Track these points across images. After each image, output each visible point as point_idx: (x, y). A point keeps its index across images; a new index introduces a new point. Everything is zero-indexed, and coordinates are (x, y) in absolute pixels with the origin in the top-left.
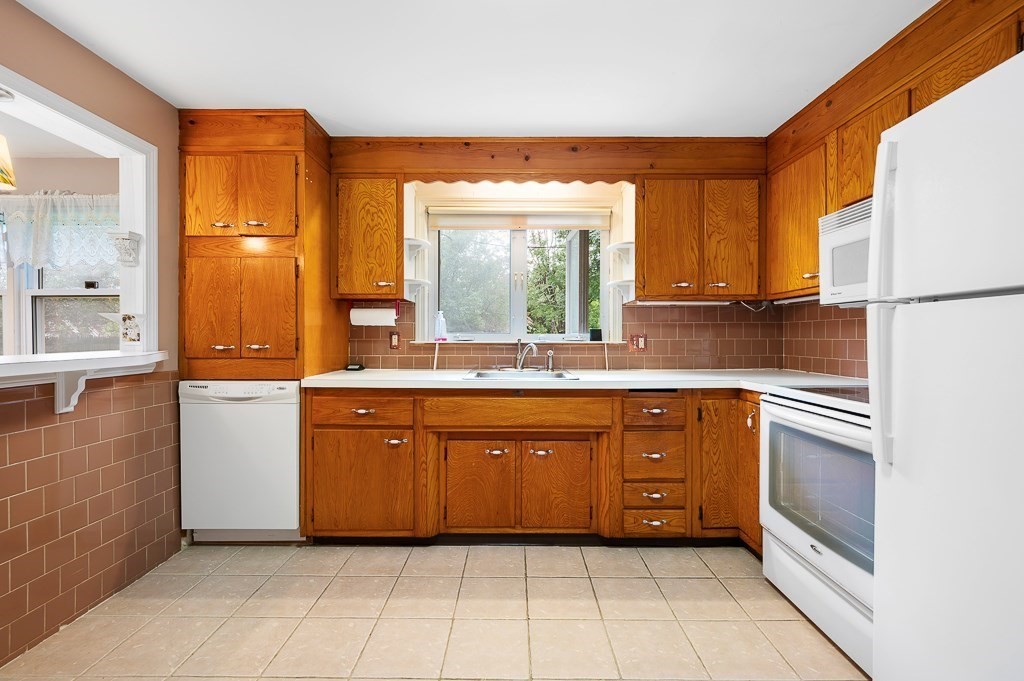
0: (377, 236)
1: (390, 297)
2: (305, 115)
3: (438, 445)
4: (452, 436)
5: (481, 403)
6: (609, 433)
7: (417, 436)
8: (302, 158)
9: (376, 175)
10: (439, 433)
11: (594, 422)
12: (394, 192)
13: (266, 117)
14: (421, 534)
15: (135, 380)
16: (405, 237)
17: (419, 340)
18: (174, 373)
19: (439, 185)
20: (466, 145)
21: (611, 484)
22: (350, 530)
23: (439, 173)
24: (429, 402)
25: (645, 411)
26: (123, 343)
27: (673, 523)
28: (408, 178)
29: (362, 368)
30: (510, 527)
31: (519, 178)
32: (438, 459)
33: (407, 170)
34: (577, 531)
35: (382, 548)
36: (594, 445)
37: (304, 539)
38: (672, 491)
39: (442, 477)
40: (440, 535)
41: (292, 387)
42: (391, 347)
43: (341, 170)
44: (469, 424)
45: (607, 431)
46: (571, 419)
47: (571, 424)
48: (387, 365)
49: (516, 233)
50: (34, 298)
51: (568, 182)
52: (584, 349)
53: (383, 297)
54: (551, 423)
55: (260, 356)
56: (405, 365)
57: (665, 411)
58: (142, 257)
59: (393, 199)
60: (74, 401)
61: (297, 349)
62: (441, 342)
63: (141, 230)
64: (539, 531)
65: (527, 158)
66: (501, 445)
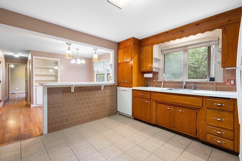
0: (148, 58)
1: (150, 71)
2: (133, 38)
3: (156, 104)
4: (159, 103)
5: (164, 96)
6: (201, 109)
7: (151, 101)
8: (133, 46)
9: (148, 45)
10: (156, 101)
11: (195, 105)
12: (151, 48)
13: (128, 40)
14: (152, 123)
15: (111, 86)
16: (153, 57)
17: (159, 81)
18: (117, 85)
19: (161, 44)
20: (167, 33)
21: (202, 124)
22: (139, 118)
23: (160, 41)
24: (153, 94)
25: (215, 104)
26: (111, 81)
27: (228, 144)
28: (154, 44)
29: (147, 86)
30: (172, 128)
31: (180, 37)
32: (156, 107)
33: (154, 43)
34: (192, 136)
35: (145, 124)
36: (198, 112)
37: (133, 118)
38: (226, 133)
39: (157, 112)
40: (156, 125)
41: (131, 89)
42: (154, 82)
43: (142, 46)
44: (161, 100)
45: (201, 108)
46: (188, 103)
47: (188, 104)
48: (153, 86)
49: (185, 51)
50: (97, 74)
51: (195, 35)
52: (207, 84)
53: (149, 71)
54: (182, 103)
55: (127, 83)
56: (156, 86)
57: (224, 105)
58: (112, 67)
59: (151, 50)
60: (103, 88)
61: (132, 82)
62: (164, 81)
63: (112, 63)
64: (180, 132)
65: (183, 32)
66: (170, 107)
